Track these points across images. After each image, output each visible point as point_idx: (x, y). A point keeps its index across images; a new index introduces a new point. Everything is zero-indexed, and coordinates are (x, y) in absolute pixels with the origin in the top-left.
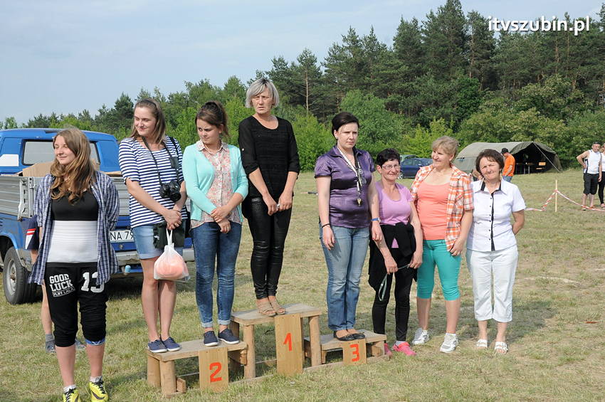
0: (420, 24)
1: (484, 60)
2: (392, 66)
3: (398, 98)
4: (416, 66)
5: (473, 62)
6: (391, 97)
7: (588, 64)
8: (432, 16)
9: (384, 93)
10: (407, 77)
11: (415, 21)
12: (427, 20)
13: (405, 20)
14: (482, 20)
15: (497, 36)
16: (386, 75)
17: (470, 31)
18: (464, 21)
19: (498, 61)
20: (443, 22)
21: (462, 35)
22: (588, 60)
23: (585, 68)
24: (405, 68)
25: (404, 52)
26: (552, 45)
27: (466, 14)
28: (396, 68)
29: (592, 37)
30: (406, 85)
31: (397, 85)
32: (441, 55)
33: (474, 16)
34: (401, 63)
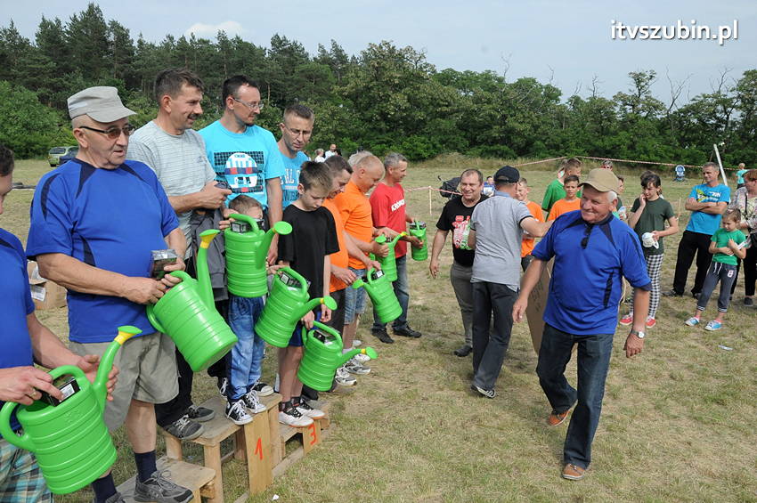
0: (63, 24)
1: (126, 65)
2: (39, 61)
3: (49, 92)
4: (64, 64)
5: (116, 65)
6: (41, 91)
7: (211, 76)
8: (75, 19)
9: (33, 86)
10: (56, 73)
11: (58, 22)
12: (70, 22)
13: (47, 19)
14: (122, 28)
15: (135, 44)
16: (33, 69)
17: (112, 38)
18: (106, 28)
19: (139, 66)
20: (86, 26)
21: (105, 39)
22: (211, 73)
23: (209, 79)
24: (52, 64)
25: (50, 49)
26: (182, 57)
27: (107, 22)
28: (43, 64)
29: (212, 55)
30: (54, 80)
31: (46, 80)
32: (87, 56)
33: (114, 24)
34: (48, 59)
